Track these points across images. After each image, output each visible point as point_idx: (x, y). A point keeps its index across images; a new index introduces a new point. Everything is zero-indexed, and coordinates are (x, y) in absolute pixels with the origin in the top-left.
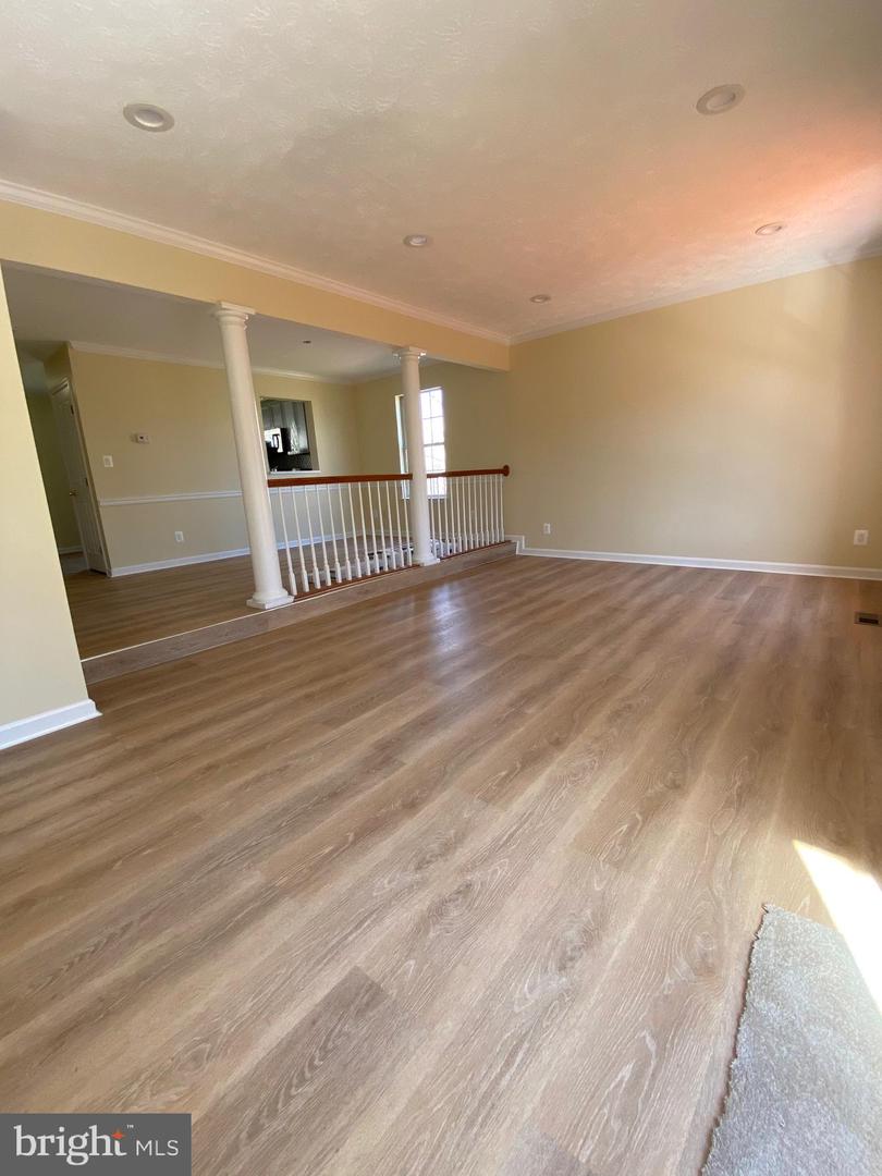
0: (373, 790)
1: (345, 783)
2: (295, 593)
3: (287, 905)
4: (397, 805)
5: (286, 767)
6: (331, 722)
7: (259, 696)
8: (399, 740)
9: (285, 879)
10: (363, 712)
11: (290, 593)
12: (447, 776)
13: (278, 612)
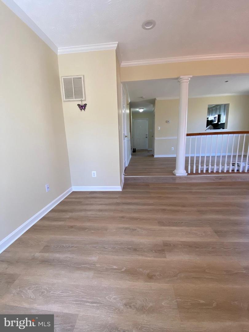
0: (146, 258)
1: (142, 248)
2: (189, 172)
3: (91, 274)
4: (147, 272)
5: (135, 230)
6: (161, 223)
7: (153, 202)
8: (174, 246)
9: (99, 266)
10: (174, 226)
11: (187, 172)
12: (176, 278)
13: (180, 177)
